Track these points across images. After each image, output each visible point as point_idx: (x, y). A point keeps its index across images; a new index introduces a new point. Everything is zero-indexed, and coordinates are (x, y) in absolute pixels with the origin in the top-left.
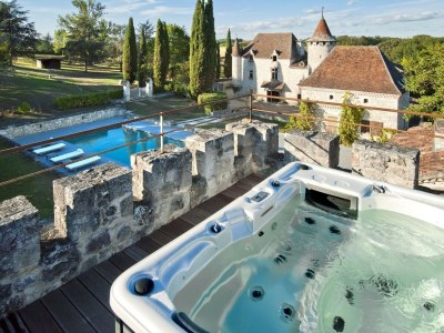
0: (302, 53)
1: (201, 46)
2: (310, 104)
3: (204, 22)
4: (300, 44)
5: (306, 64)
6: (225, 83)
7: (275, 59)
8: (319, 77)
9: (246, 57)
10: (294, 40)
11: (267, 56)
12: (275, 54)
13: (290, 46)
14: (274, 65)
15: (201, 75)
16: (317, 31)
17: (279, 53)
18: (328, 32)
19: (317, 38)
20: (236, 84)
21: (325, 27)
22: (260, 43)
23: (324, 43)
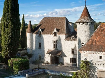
0: (72, 31)
1: (10, 24)
2: (87, 63)
3: (12, 7)
4: (71, 24)
5: (76, 37)
6: (22, 52)
7: (55, 34)
8: (92, 44)
9: (36, 33)
10: (67, 22)
11: (50, 33)
12: (55, 31)
13: (65, 26)
14: (55, 38)
15: (10, 45)
16: (82, 15)
17: (58, 30)
18: (89, 16)
19: (82, 20)
20: (30, 52)
21: (86, 13)
22: (45, 24)
23: (87, 23)
